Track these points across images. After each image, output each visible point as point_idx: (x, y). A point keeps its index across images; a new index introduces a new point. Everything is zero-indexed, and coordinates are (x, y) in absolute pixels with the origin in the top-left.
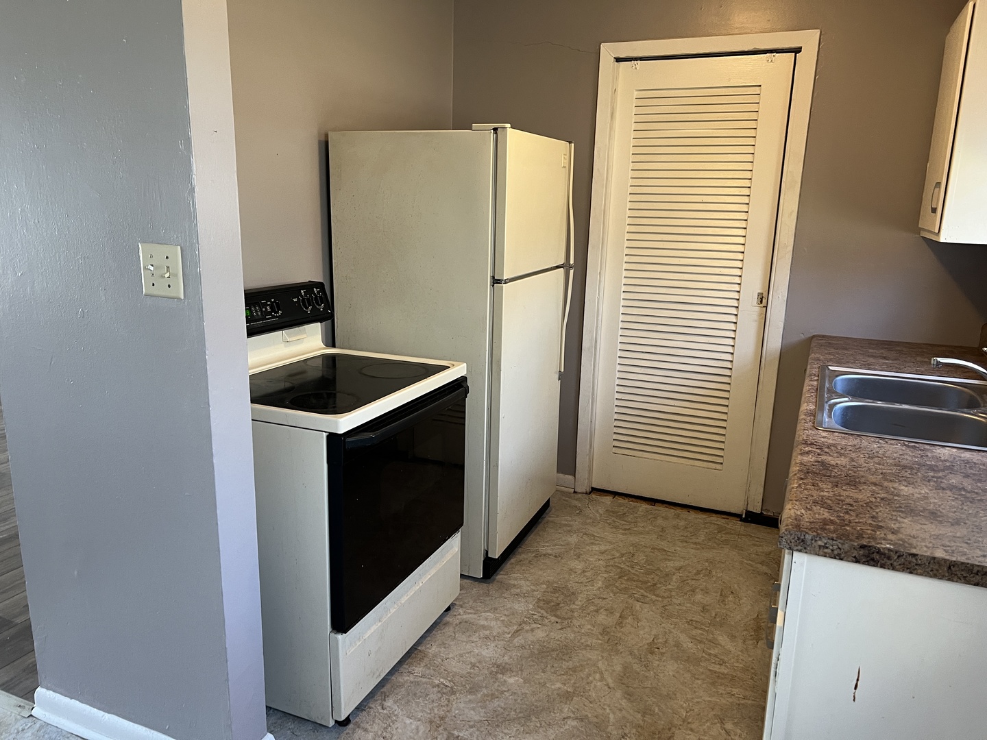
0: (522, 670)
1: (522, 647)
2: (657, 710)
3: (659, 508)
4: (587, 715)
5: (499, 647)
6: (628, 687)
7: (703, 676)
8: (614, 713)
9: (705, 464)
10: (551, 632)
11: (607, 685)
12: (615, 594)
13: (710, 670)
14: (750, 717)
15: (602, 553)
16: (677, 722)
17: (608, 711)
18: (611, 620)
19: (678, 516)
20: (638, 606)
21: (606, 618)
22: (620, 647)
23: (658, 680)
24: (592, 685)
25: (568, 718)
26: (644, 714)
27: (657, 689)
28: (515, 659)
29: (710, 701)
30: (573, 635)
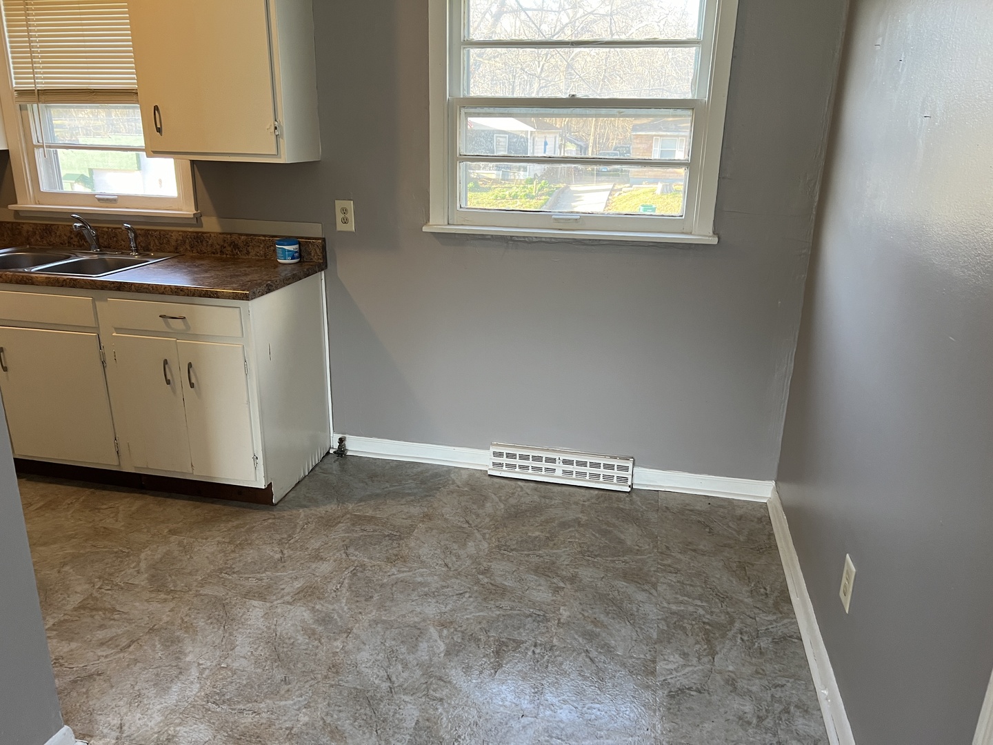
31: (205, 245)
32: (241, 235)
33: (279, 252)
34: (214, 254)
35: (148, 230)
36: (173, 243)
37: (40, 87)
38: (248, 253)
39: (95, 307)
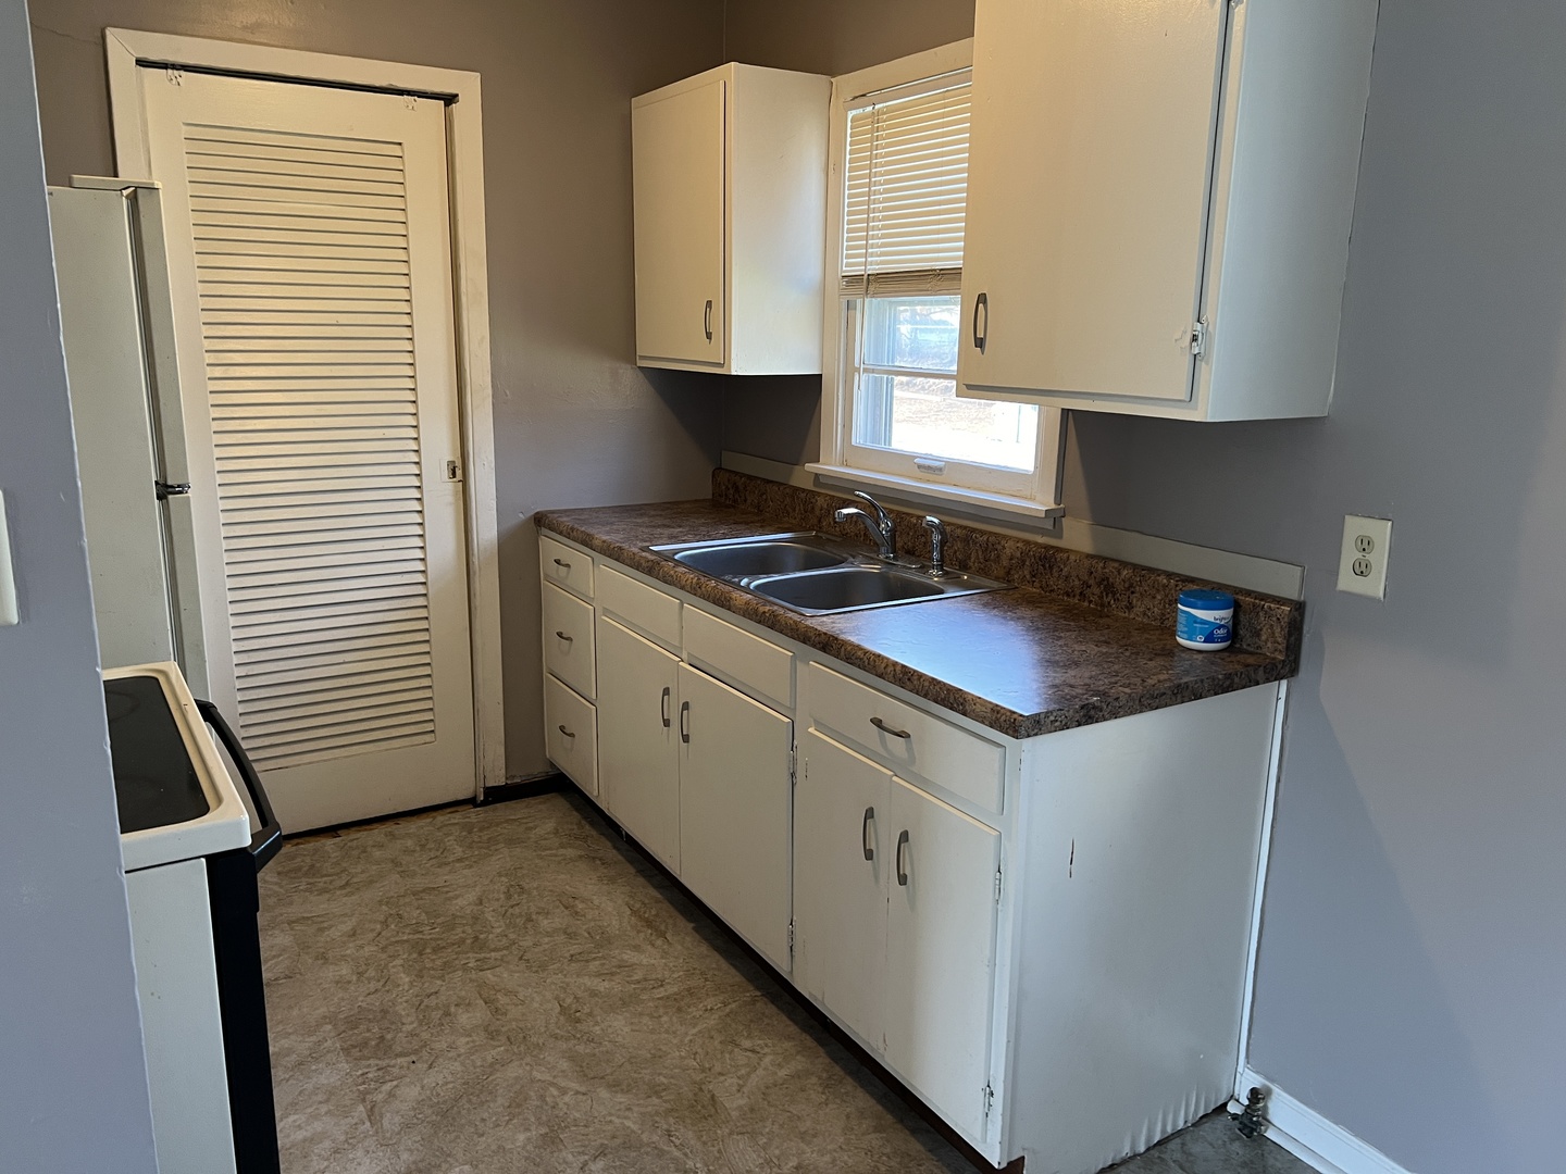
0: (449, 1155)
1: (407, 1126)
2: (665, 1081)
3: (358, 835)
4: (602, 1144)
5: (373, 1148)
6: (602, 1078)
7: (661, 1011)
8: (626, 1118)
9: (407, 741)
10: (422, 1080)
11: (577, 1093)
12: (442, 978)
13: (658, 999)
14: (751, 1021)
15: (353, 934)
16: (699, 1077)
17: (617, 1121)
18: (478, 1015)
19: (392, 837)
20: (490, 976)
21: (469, 1015)
22: (534, 1039)
23: (623, 1046)
24: (561, 1105)
25: (585, 1164)
26: (657, 1094)
27: (634, 1057)
28: (421, 1148)
29: (700, 1032)
30: (456, 1064)
31: (1056, 574)
32: (1125, 564)
33: (1181, 619)
34: (1068, 595)
35: (974, 530)
36: (1005, 563)
37: (873, 269)
38: (1130, 607)
39: (794, 670)
